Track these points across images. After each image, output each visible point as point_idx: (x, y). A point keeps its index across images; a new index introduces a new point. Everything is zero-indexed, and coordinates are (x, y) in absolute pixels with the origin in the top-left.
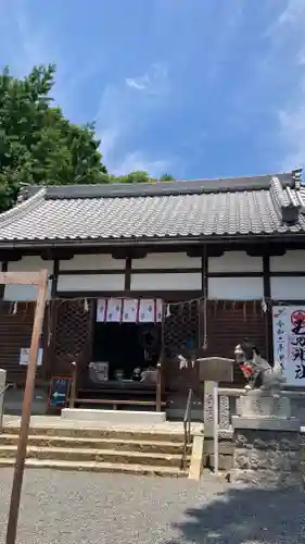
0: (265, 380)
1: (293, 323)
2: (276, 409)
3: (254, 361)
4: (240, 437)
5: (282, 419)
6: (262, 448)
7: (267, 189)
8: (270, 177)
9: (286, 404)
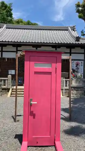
0: (77, 77)
1: (76, 65)
2: (79, 83)
3: (75, 73)
4: (72, 88)
5: (81, 85)
6: (76, 90)
7: (67, 30)
8: (68, 27)
9: (81, 82)
